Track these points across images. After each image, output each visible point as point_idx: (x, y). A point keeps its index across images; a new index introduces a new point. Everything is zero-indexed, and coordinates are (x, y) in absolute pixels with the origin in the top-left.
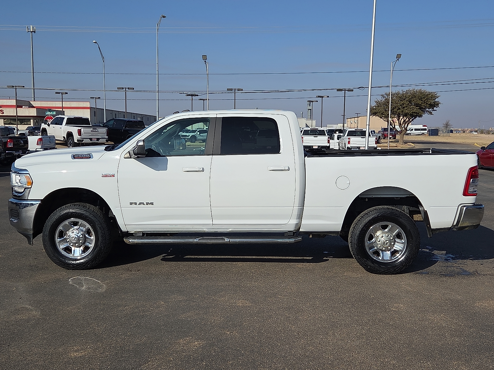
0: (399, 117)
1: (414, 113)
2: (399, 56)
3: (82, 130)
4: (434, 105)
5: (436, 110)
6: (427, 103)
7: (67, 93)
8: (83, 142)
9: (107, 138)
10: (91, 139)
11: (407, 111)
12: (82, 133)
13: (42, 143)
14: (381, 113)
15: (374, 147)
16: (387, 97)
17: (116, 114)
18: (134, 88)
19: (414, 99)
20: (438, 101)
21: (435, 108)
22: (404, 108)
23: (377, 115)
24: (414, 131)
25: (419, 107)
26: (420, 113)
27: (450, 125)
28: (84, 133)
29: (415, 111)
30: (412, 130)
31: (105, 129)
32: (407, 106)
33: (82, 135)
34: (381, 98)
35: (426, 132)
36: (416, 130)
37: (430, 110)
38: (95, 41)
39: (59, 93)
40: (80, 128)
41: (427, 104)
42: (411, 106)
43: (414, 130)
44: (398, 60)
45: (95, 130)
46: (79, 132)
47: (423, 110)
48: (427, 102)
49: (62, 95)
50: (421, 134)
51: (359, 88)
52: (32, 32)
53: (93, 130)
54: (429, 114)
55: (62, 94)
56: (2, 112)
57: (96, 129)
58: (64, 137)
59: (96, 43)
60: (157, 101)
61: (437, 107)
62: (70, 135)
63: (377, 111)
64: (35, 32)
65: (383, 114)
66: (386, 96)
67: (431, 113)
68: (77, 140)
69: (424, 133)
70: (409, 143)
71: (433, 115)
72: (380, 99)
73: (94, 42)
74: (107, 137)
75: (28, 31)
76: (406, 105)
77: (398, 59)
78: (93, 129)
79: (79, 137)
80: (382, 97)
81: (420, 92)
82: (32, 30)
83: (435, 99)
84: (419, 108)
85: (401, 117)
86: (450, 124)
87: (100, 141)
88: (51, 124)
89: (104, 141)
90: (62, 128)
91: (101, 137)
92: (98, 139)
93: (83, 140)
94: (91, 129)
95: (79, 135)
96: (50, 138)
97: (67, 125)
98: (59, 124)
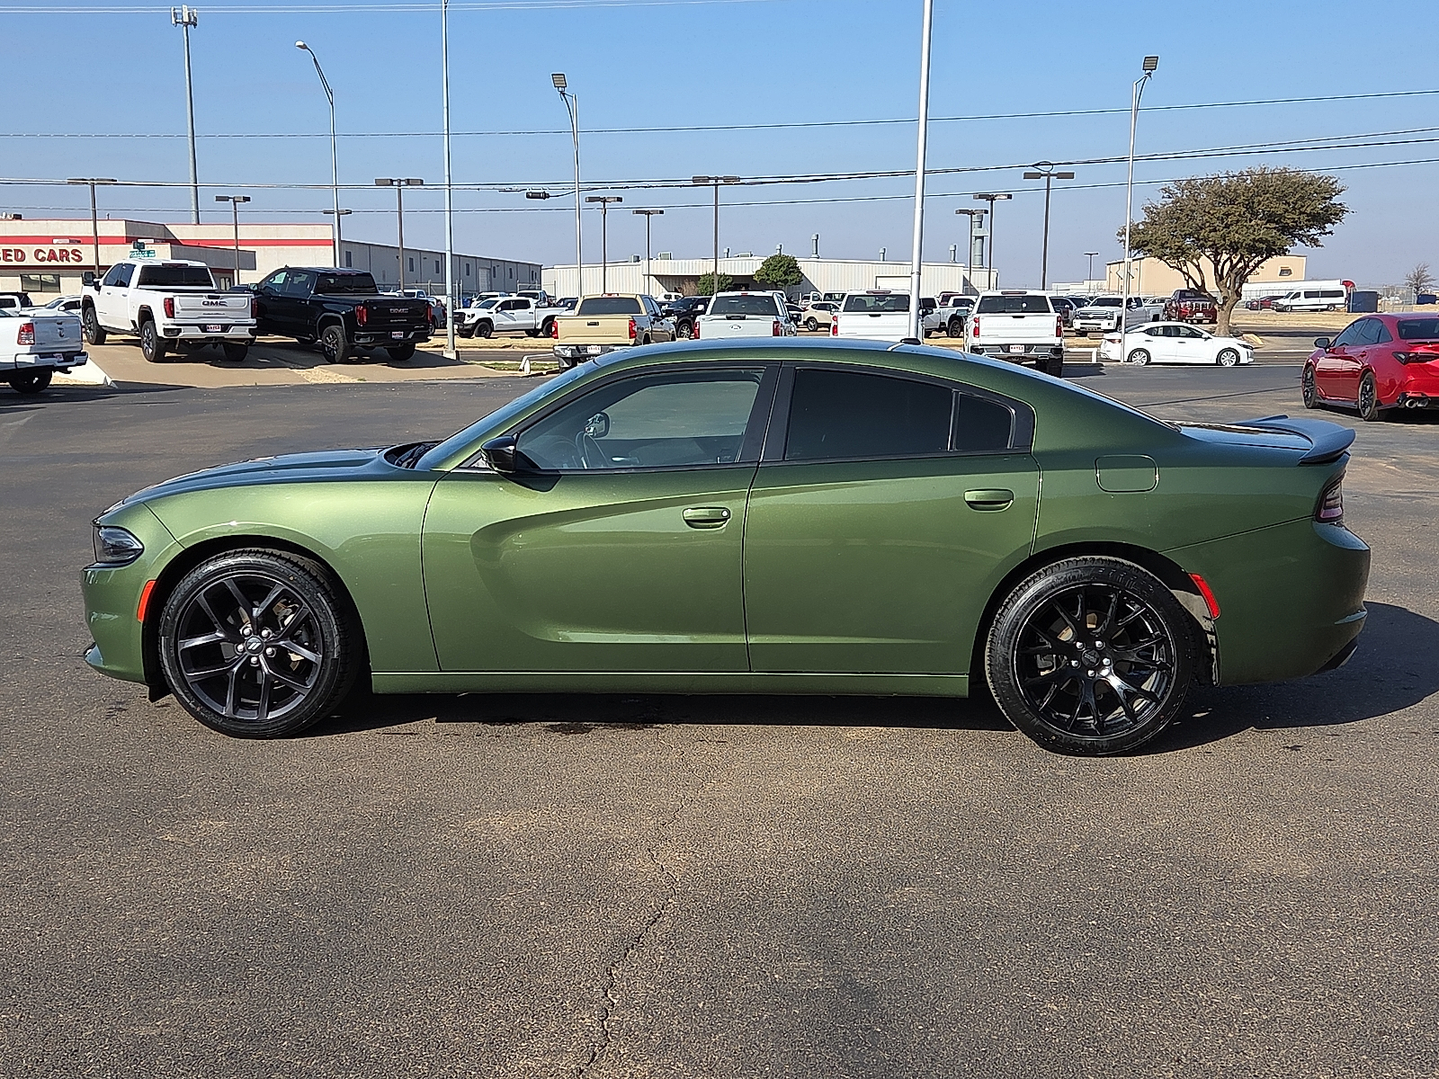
0: (1216, 254)
1: (1261, 241)
2: (1150, 64)
3: (176, 300)
4: (1325, 217)
5: (1330, 232)
6: (1302, 210)
7: (248, 199)
8: (181, 334)
9: (254, 325)
10: (204, 328)
11: (1237, 235)
12: (175, 311)
13: (34, 340)
14: (1159, 243)
15: (1054, 345)
16: (1179, 195)
17: (411, 260)
18: (422, 181)
19: (1261, 199)
20: (1340, 204)
21: (1329, 227)
22: (1227, 226)
23: (1146, 248)
24: (1302, 300)
25: (1277, 223)
26: (1278, 243)
27: (1428, 281)
28: (182, 310)
29: (1261, 236)
30: (1298, 295)
31: (245, 297)
32: (1238, 221)
33: (176, 315)
34: (1163, 197)
35: (1341, 300)
36: (1308, 295)
37: (1313, 231)
38: (301, 44)
39: (227, 199)
40: (170, 295)
41: (1301, 213)
42: (1251, 221)
43: (1302, 295)
44: (1149, 74)
45: (214, 301)
46: (170, 308)
47: (1290, 231)
48: (1302, 207)
49: (235, 204)
50: (1325, 307)
51: (1038, 164)
52: (186, 24)
53: (210, 301)
54: (1308, 244)
55: (235, 202)
56: (76, 255)
57: (218, 297)
58: (133, 322)
59: (304, 47)
60: (447, 213)
61: (1333, 223)
62: (146, 315)
63: (1148, 238)
64: (195, 25)
65: (1165, 246)
66: (1176, 191)
67: (1315, 242)
68: (164, 329)
69: (1334, 305)
70: (1248, 335)
71: (1322, 246)
72: (1159, 200)
73: (299, 46)
74: (254, 321)
75: (177, 23)
76: (1235, 219)
77: (1148, 71)
78: (210, 297)
79: (170, 321)
80: (1165, 195)
81: (1283, 176)
82: (186, 20)
83: (1330, 198)
84: (1274, 225)
85: (1225, 257)
86: (1428, 276)
87: (232, 333)
88: (104, 284)
89: (244, 333)
90: (128, 297)
91: (233, 322)
92: (225, 328)
93: (180, 331)
94: (202, 296)
95: (168, 317)
96: (61, 324)
97: (140, 286)
98: (124, 284)
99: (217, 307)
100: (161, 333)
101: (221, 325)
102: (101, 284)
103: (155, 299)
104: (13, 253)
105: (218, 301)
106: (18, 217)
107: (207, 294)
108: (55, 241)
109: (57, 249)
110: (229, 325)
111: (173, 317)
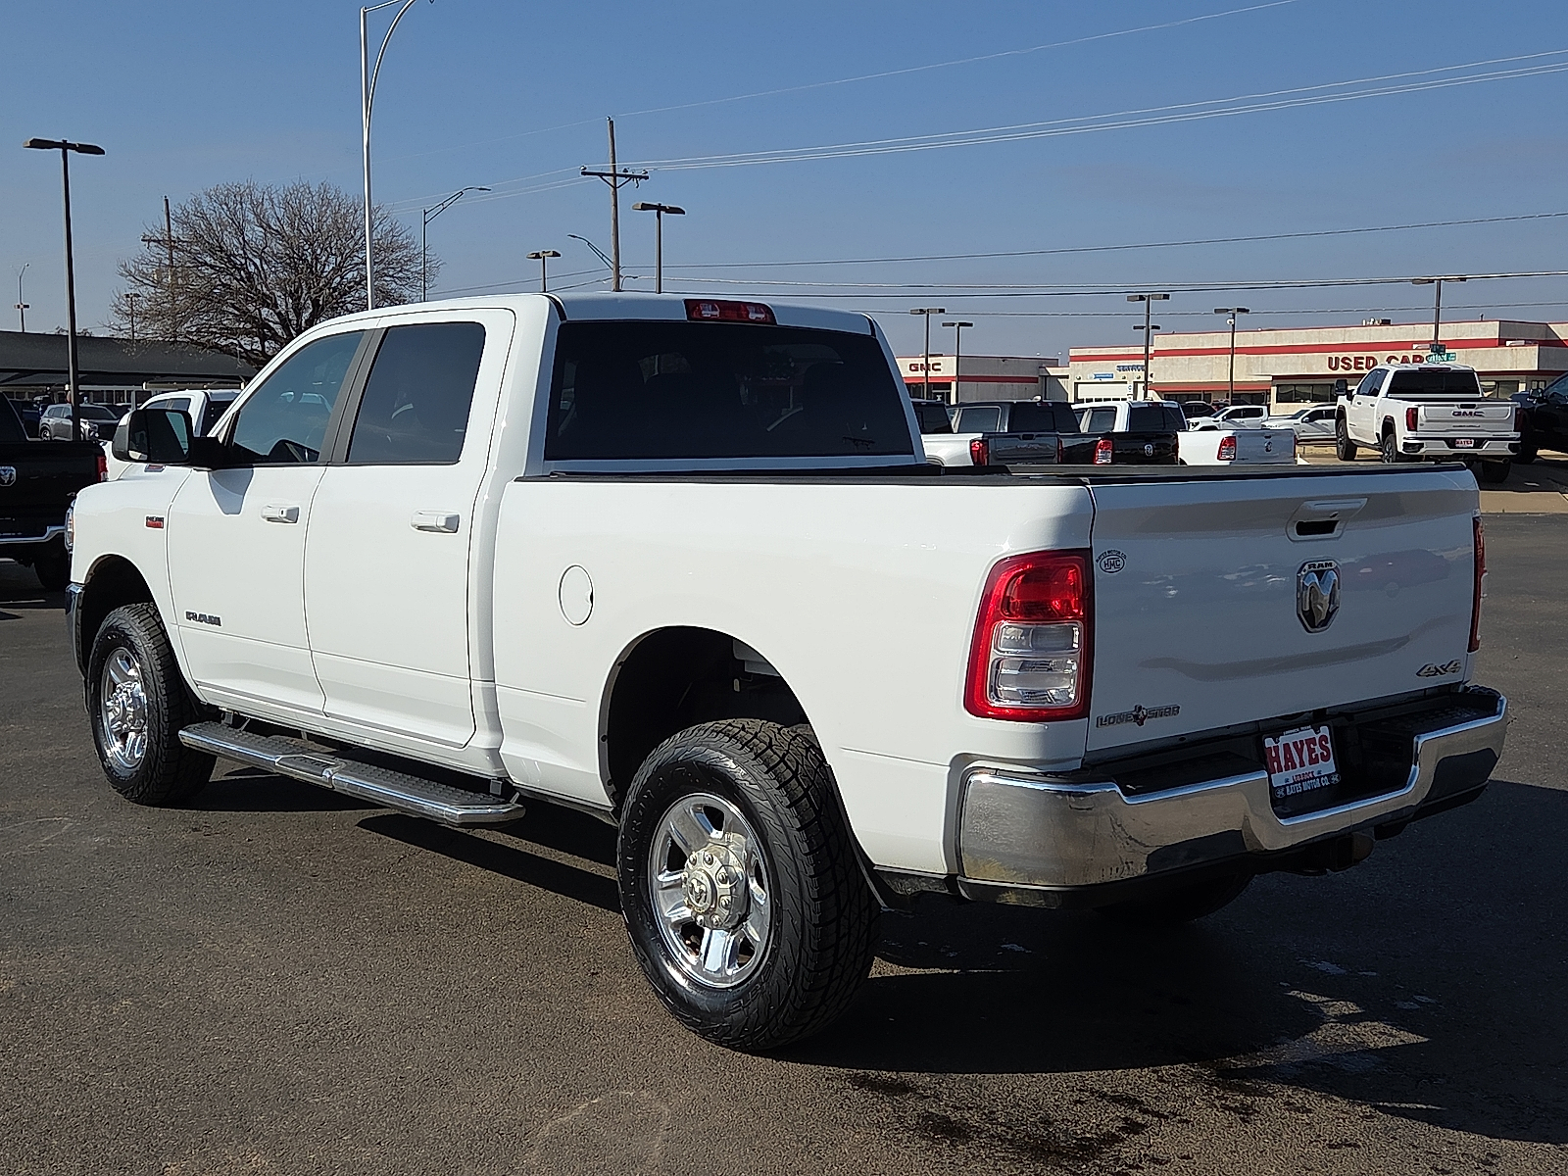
3: (1421, 411)
8: (1422, 450)
9: (1518, 440)
10: (1451, 442)
12: (1419, 423)
28: (1428, 421)
31: (1508, 405)
33: (1419, 428)
40: (1413, 405)
45: (1468, 411)
46: (1412, 418)
53: (1462, 410)
57: (1473, 406)
58: (1377, 435)
62: (1388, 426)
68: (1405, 443)
74: (1518, 435)
78: (1462, 406)
79: (1410, 434)
87: (1486, 449)
88: (1358, 393)
89: (1503, 448)
90: (1376, 407)
91: (1490, 435)
92: (1479, 443)
93: (1422, 445)
94: (1453, 405)
95: (1409, 430)
96: (1270, 437)
97: (1389, 395)
98: (1375, 393)
99: (1471, 418)
100: (1400, 449)
101: (1474, 439)
102: (1354, 393)
103: (1398, 409)
104: (1364, 361)
105: (1473, 410)
106: (1386, 323)
107: (1460, 403)
108: (1415, 346)
109: (1410, 354)
110: (1484, 439)
111: (1416, 430)
